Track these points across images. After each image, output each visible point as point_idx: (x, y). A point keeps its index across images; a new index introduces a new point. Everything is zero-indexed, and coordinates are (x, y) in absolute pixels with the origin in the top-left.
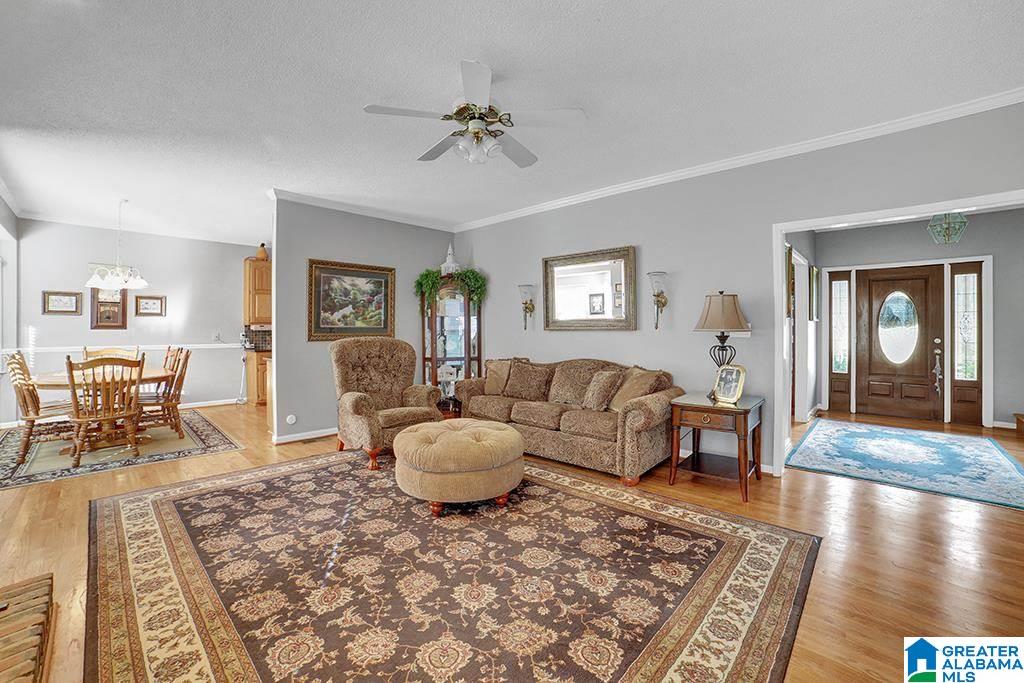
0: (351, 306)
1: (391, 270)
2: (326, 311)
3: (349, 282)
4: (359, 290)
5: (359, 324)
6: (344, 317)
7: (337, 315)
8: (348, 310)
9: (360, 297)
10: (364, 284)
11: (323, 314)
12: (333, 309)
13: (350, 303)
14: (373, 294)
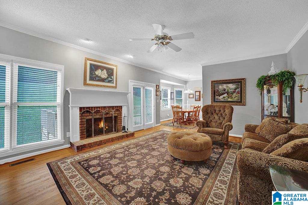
0: (226, 94)
1: (243, 79)
2: (217, 96)
3: (226, 86)
4: (230, 88)
5: (229, 100)
6: (224, 97)
7: (221, 97)
8: (225, 95)
9: (230, 91)
10: (232, 86)
11: (216, 97)
12: (220, 95)
13: (226, 93)
14: (236, 89)
